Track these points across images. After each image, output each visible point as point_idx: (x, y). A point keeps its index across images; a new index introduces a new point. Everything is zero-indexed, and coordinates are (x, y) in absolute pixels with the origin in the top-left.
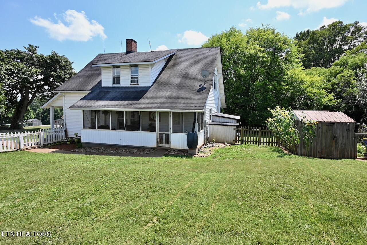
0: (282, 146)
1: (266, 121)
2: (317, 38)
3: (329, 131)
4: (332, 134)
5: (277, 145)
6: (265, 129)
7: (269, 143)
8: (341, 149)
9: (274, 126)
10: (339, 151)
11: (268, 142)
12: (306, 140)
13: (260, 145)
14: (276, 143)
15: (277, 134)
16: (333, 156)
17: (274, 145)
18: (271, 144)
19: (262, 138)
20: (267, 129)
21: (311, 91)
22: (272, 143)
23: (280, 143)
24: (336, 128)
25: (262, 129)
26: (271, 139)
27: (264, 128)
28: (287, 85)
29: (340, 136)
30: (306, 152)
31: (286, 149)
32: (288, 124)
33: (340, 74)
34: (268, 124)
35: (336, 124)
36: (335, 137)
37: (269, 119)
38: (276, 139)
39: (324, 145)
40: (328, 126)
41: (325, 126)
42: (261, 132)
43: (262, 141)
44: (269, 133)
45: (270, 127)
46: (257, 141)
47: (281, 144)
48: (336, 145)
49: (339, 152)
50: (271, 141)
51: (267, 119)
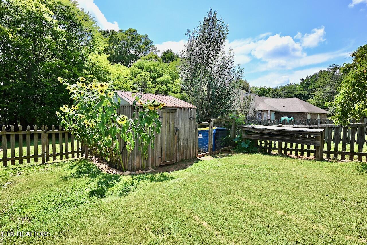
0: (91, 154)
1: (57, 113)
2: (117, 39)
3: (171, 121)
4: (174, 126)
5: (82, 156)
6: (57, 128)
7: (67, 154)
8: (183, 146)
9: (74, 120)
10: (181, 150)
11: (64, 151)
12: (144, 140)
13: (46, 162)
14: (80, 152)
15: (82, 135)
16: (175, 159)
17: (78, 157)
18: (70, 156)
19: (51, 146)
20: (60, 127)
21: (118, 84)
22: (73, 153)
23: (89, 151)
24: (178, 117)
25: (50, 128)
26: (70, 144)
27: (53, 127)
28: (90, 74)
29: (182, 128)
30: (141, 163)
31: (101, 160)
32: (109, 110)
33: (140, 74)
34: (63, 118)
35: (178, 110)
36: (177, 130)
37: (65, 108)
38: (80, 144)
39: (165, 145)
40: (169, 113)
41: (165, 114)
42: (47, 135)
43: (51, 152)
44: (66, 136)
45: (66, 125)
46: (40, 153)
47: (91, 152)
48: (178, 142)
49: (181, 152)
50: (70, 150)
51: (61, 108)
